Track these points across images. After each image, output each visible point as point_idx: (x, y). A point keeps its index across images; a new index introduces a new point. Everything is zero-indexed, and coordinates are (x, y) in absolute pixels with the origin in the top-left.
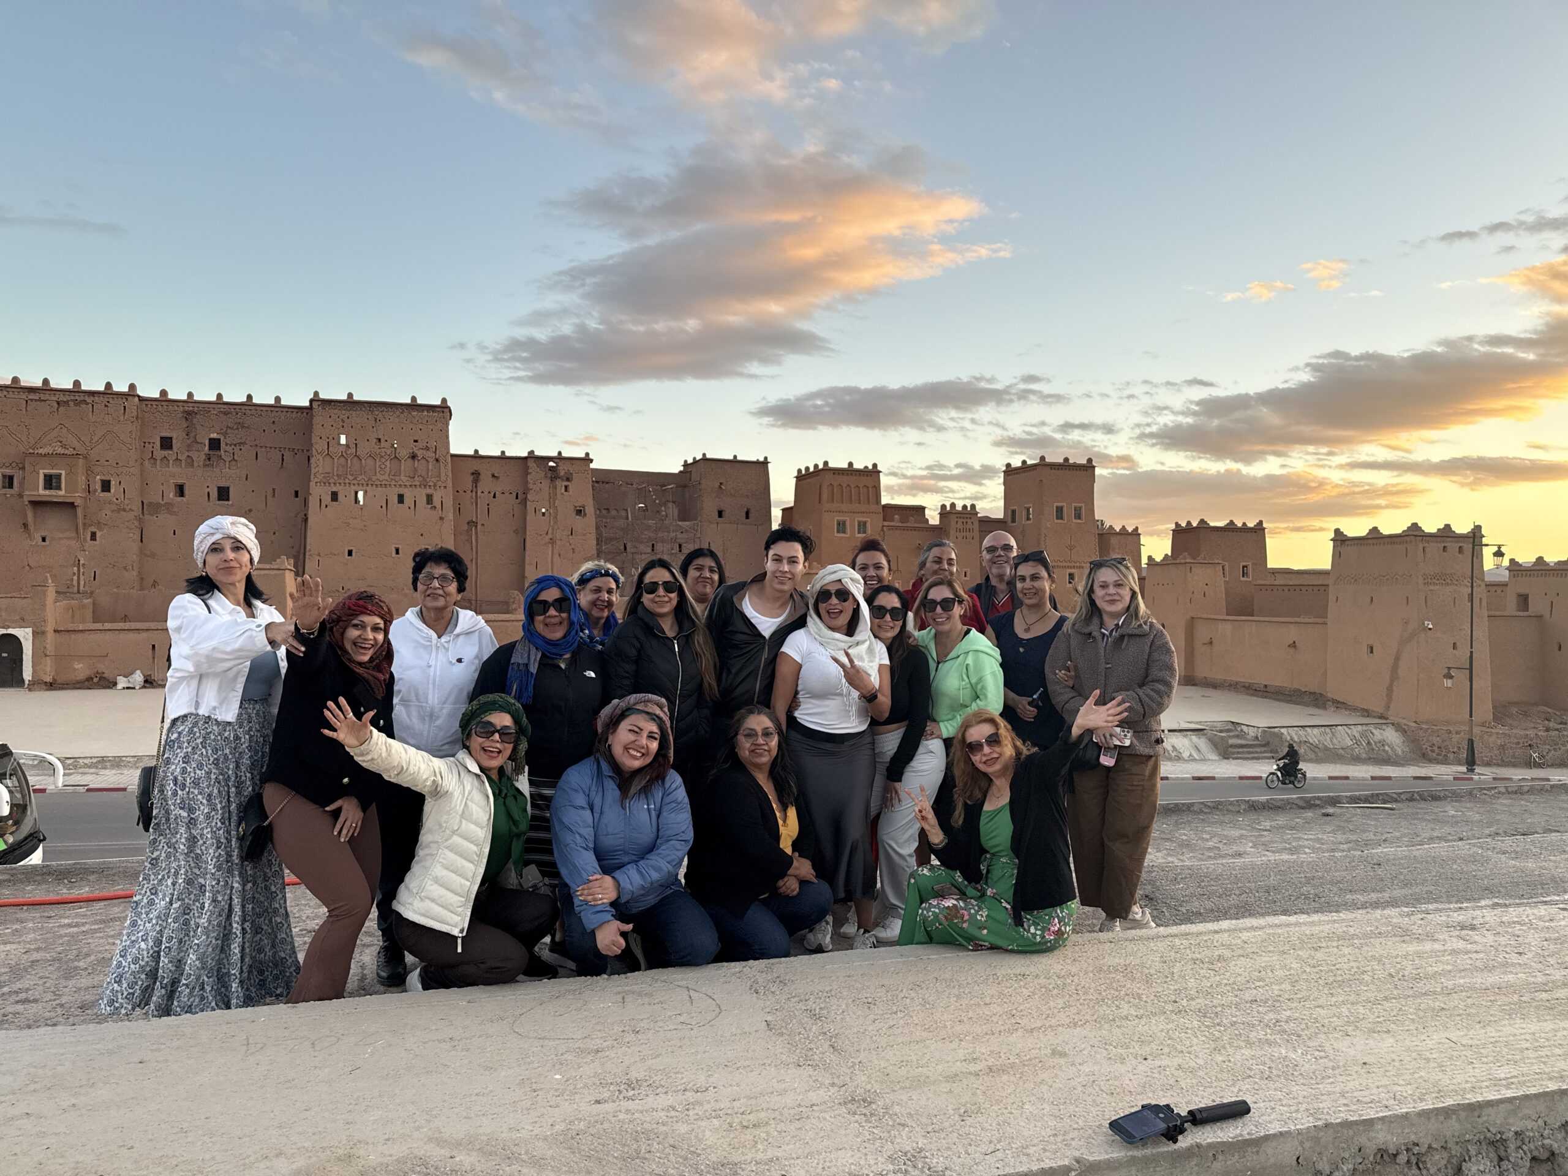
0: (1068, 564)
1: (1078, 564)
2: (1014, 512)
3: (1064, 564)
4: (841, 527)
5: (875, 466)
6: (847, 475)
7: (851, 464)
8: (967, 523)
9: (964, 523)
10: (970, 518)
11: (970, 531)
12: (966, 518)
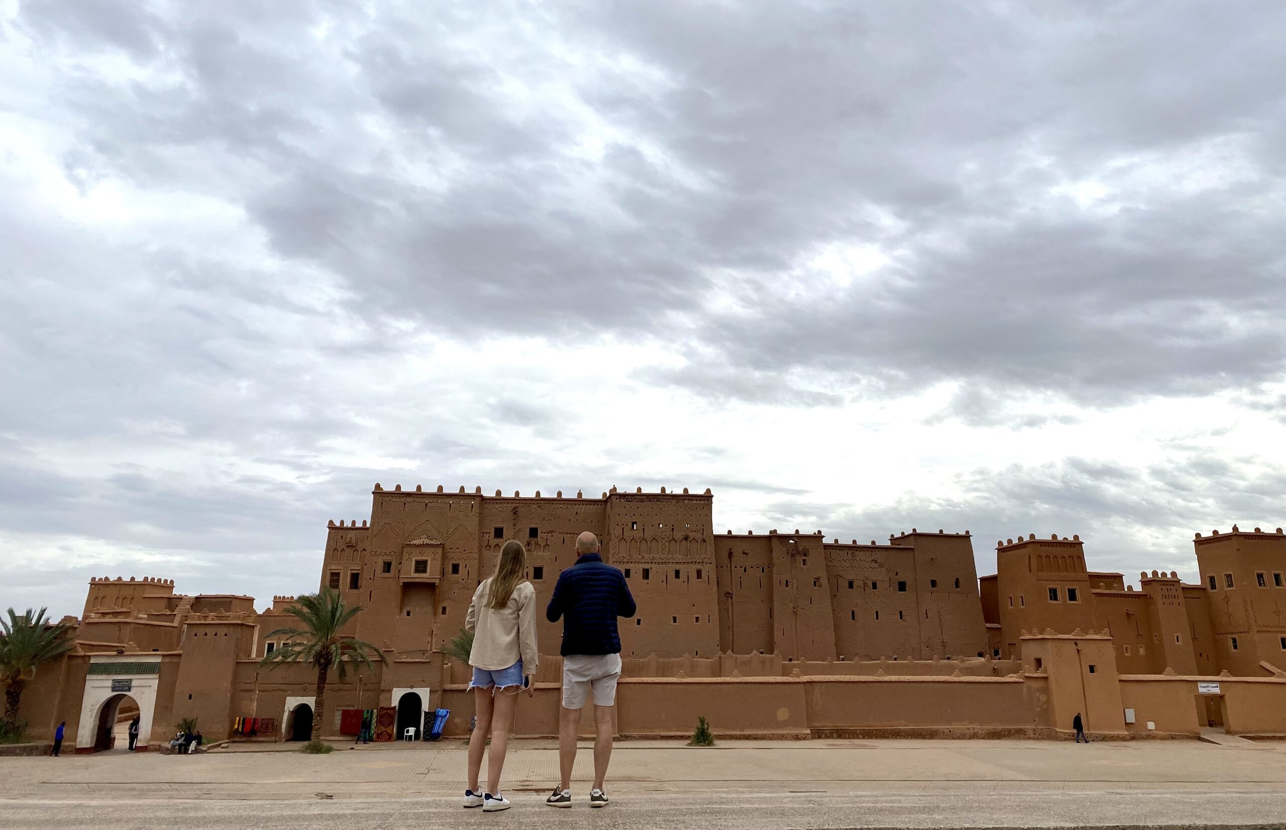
0: (1278, 629)
2: (1212, 579)
3: (1274, 629)
4: (1053, 594)
5: (1076, 537)
6: (1053, 546)
7: (1054, 537)
8: (1171, 589)
9: (1169, 590)
10: (1173, 585)
11: (1175, 598)
12: (1170, 585)
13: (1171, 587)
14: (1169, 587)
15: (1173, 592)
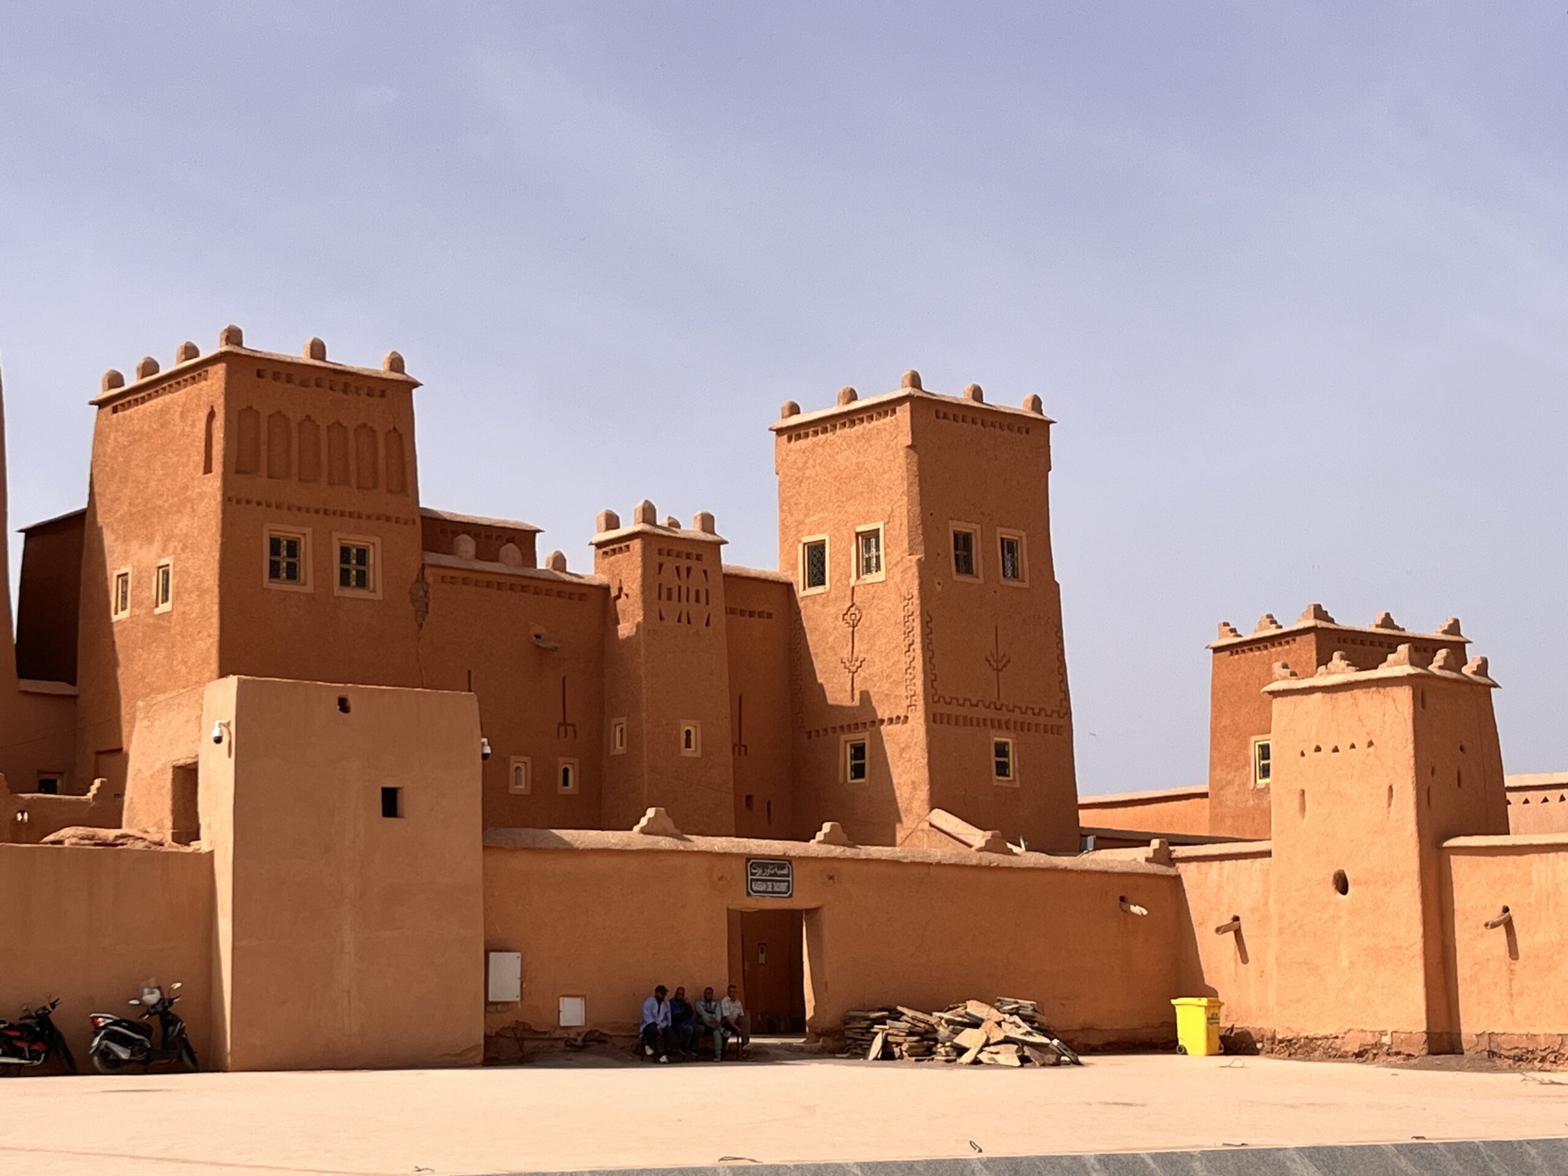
0: (991, 714)
1: (1017, 716)
2: (816, 550)
3: (980, 712)
4: (285, 558)
5: (397, 363)
6: (304, 384)
7: (318, 349)
8: (689, 570)
9: (684, 573)
10: (699, 558)
11: (697, 601)
12: (688, 556)
13: (691, 563)
14: (684, 564)
15: (696, 581)
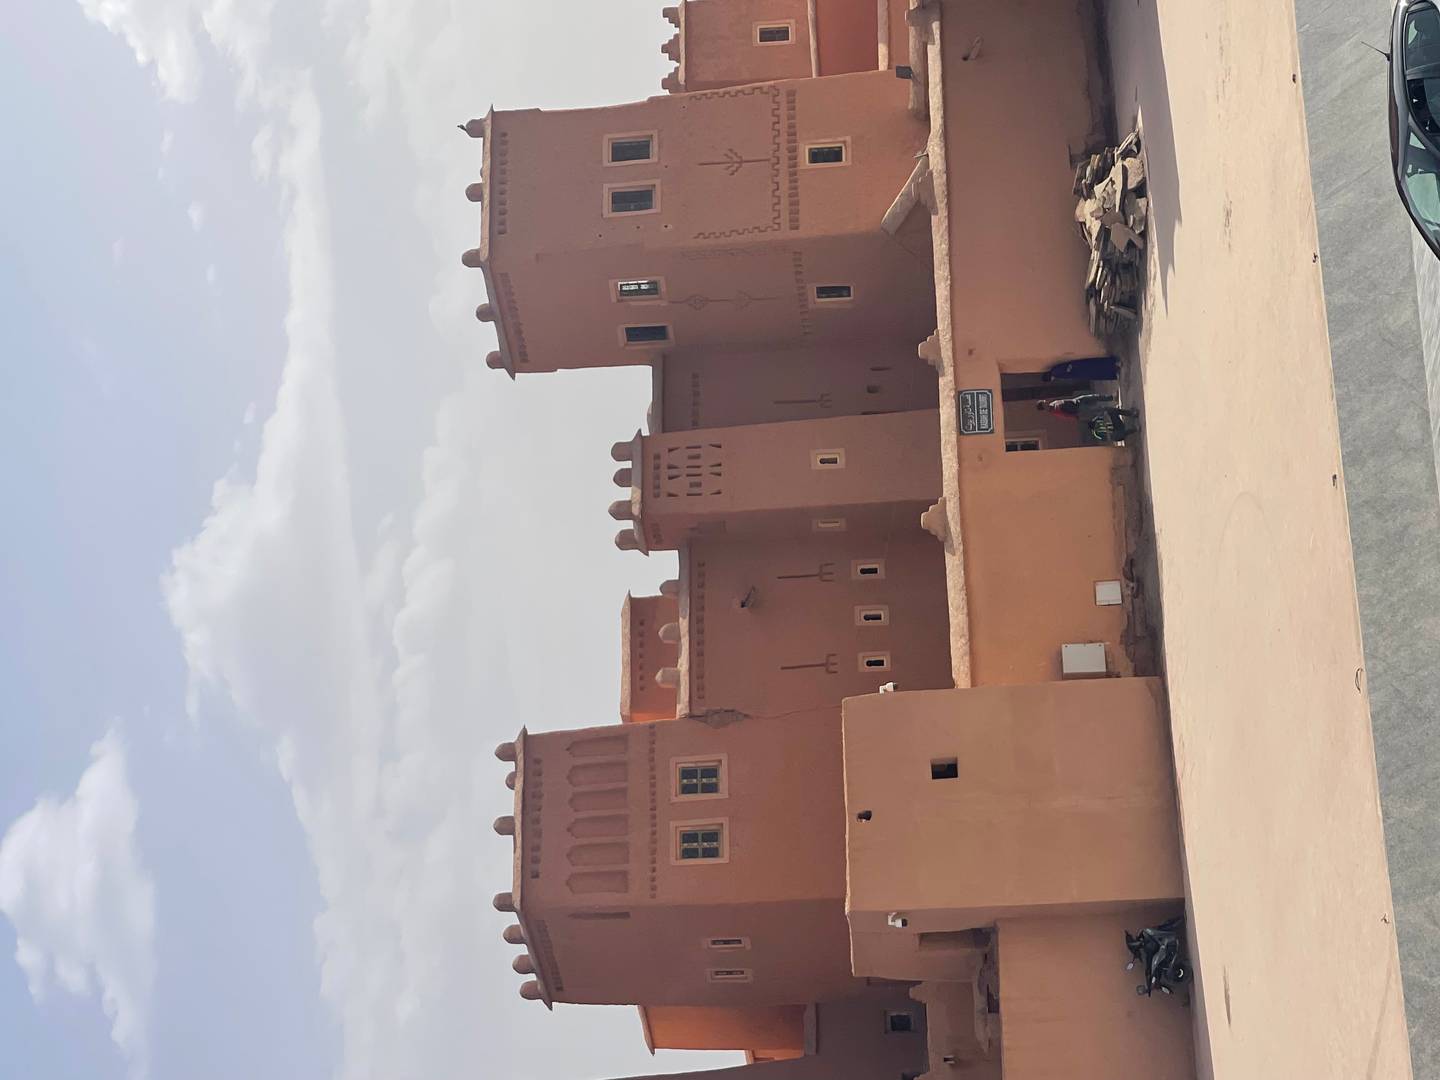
0: (783, 166)
1: (783, 139)
2: (634, 334)
3: (783, 179)
4: (699, 844)
6: (539, 834)
7: (505, 827)
8: (670, 467)
9: (674, 472)
10: (657, 457)
11: (696, 456)
15: (680, 461)
